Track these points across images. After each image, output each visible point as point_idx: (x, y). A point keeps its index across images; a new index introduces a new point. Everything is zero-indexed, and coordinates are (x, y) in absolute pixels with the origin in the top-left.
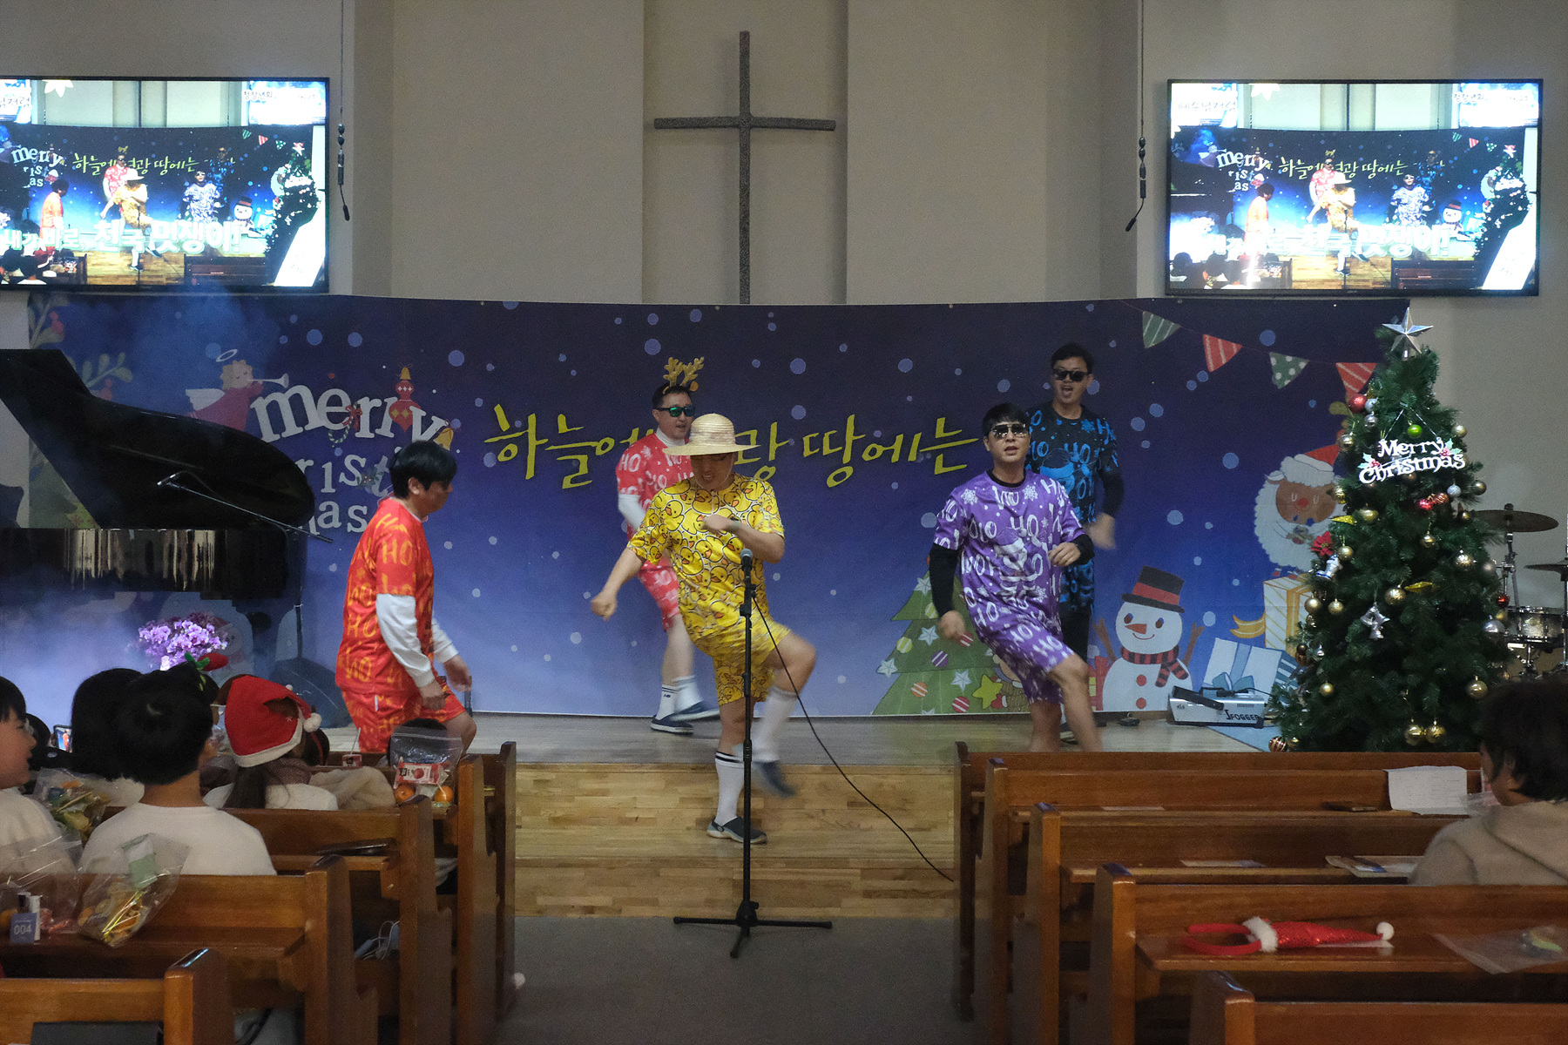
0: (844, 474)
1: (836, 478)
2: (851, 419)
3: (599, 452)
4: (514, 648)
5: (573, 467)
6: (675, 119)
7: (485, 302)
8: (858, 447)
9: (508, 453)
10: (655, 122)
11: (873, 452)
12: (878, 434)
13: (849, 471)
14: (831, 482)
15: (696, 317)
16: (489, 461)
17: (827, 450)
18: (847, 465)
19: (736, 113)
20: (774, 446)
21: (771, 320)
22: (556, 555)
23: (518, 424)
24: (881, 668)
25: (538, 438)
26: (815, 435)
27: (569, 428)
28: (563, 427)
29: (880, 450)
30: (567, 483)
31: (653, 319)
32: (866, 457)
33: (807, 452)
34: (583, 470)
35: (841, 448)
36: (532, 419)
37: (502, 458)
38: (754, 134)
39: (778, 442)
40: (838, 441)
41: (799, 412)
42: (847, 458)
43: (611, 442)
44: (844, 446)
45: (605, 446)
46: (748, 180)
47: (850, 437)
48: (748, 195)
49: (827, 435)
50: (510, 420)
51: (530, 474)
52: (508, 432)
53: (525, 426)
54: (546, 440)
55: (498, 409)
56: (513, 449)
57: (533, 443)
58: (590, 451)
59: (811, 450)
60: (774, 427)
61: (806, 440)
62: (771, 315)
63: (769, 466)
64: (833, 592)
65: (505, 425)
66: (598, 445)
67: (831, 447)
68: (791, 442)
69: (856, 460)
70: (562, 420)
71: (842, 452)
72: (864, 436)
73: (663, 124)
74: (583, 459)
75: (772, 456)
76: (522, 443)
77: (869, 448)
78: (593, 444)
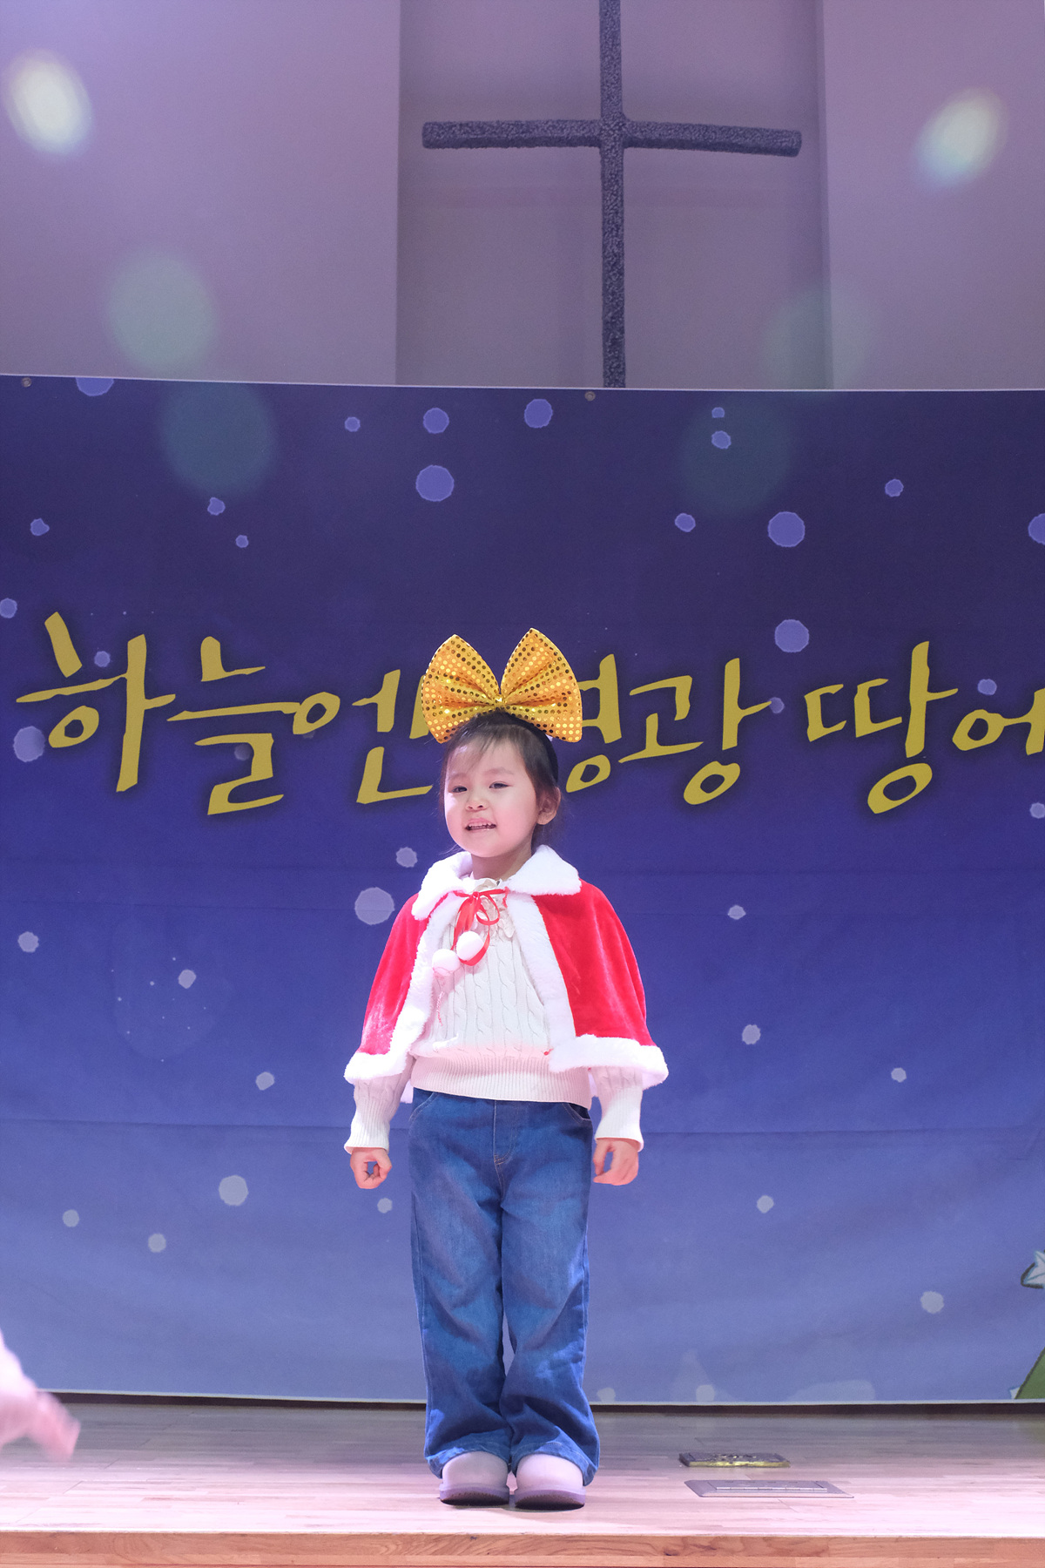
0: (909, 783)
1: (891, 792)
2: (920, 653)
3: (301, 727)
4: (71, 1218)
5: (235, 763)
6: (467, 125)
7: (35, 380)
8: (941, 719)
9: (75, 729)
10: (425, 129)
11: (979, 730)
12: (987, 687)
13: (922, 775)
14: (878, 802)
15: (538, 416)
16: (26, 746)
17: (864, 725)
18: (917, 760)
19: (593, 114)
20: (733, 715)
21: (719, 425)
22: (187, 978)
23: (103, 659)
24: (1034, 1273)
25: (150, 693)
26: (834, 689)
27: (227, 668)
28: (212, 664)
29: (997, 724)
30: (220, 801)
31: (436, 421)
32: (962, 740)
33: (816, 730)
34: (262, 769)
35: (898, 720)
36: (137, 649)
37: (58, 738)
38: (633, 157)
39: (743, 703)
40: (891, 702)
41: (792, 636)
42: (915, 742)
43: (331, 703)
44: (906, 712)
45: (317, 712)
46: (620, 245)
47: (920, 695)
48: (622, 274)
49: (863, 689)
50: (83, 649)
51: (128, 777)
52: (76, 679)
53: (120, 664)
54: (170, 698)
55: (56, 626)
56: (89, 718)
57: (137, 704)
58: (279, 725)
59: (826, 724)
60: (733, 669)
61: (813, 700)
62: (718, 412)
63: (724, 763)
64: (899, 1075)
65: (68, 660)
66: (300, 710)
67: (875, 718)
68: (777, 705)
69: (938, 749)
70: (210, 650)
71: (902, 730)
72: (954, 691)
73: (440, 137)
74: (262, 744)
75: (730, 740)
76: (112, 705)
77: (968, 722)
78: (286, 707)
